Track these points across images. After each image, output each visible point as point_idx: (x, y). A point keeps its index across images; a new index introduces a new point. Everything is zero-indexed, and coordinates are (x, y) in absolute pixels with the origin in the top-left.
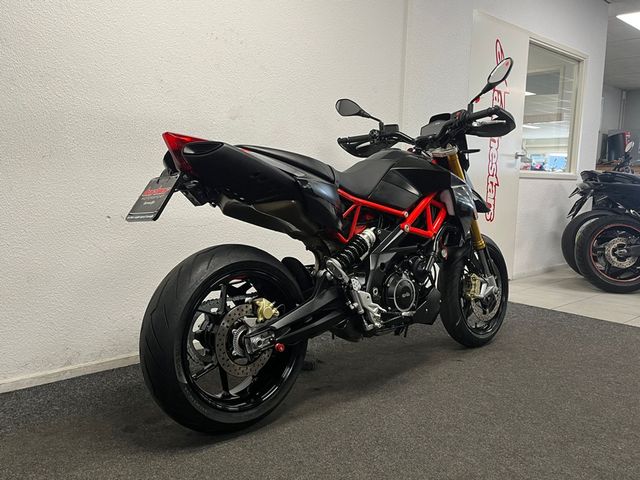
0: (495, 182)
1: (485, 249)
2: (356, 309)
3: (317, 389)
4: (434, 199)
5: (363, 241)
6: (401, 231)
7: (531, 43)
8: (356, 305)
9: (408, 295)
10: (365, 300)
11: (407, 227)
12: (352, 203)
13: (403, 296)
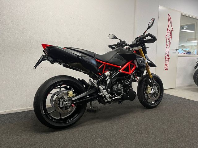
0: (168, 58)
1: (152, 78)
2: (101, 95)
3: (93, 118)
4: (132, 62)
5: (105, 75)
6: (119, 72)
7: (181, 15)
8: (101, 94)
9: (120, 91)
10: (104, 93)
11: (121, 71)
12: (102, 64)
13: (118, 92)
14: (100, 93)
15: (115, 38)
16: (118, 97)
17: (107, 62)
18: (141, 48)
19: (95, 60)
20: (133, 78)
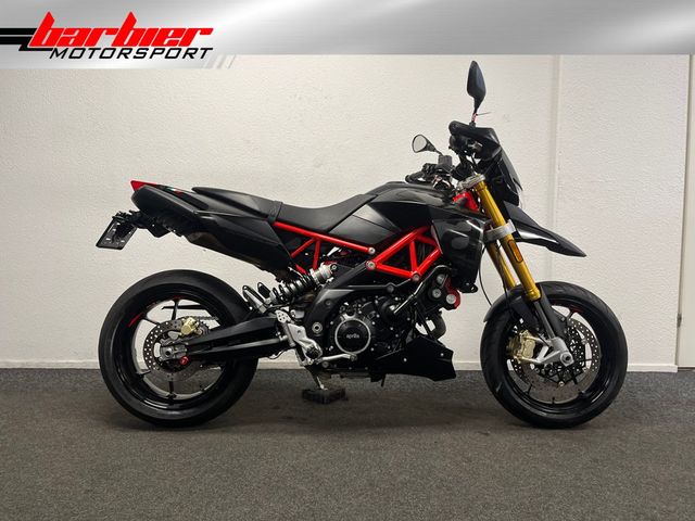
8: (285, 337)
9: (356, 336)
10: (296, 334)
11: (371, 265)
12: (309, 237)
15: (429, 147)
16: (347, 355)
17: (326, 232)
18: (482, 178)
19: (271, 224)
20: (437, 294)
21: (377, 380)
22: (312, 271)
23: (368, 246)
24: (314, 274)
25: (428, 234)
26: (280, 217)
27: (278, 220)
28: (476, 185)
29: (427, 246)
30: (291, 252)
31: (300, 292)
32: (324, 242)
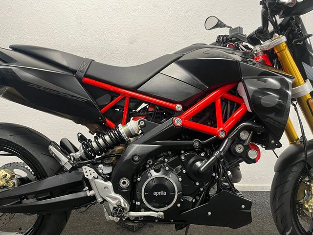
6: (171, 125)
8: (92, 192)
9: (163, 193)
11: (179, 121)
12: (118, 94)
13: (155, 193)
14: (90, 189)
15: (220, 25)
17: (135, 89)
18: (284, 39)
19: (80, 80)
20: (239, 149)
21: (181, 228)
22: (120, 126)
23: (176, 103)
24: (122, 129)
25: (234, 91)
26: (89, 73)
27: (86, 76)
28: (278, 46)
29: (232, 103)
30: (101, 107)
31: (108, 147)
32: (132, 98)
